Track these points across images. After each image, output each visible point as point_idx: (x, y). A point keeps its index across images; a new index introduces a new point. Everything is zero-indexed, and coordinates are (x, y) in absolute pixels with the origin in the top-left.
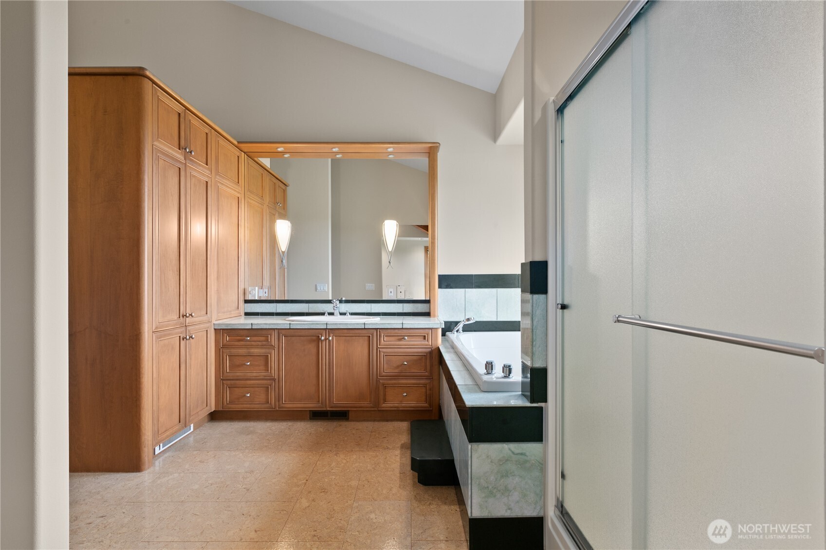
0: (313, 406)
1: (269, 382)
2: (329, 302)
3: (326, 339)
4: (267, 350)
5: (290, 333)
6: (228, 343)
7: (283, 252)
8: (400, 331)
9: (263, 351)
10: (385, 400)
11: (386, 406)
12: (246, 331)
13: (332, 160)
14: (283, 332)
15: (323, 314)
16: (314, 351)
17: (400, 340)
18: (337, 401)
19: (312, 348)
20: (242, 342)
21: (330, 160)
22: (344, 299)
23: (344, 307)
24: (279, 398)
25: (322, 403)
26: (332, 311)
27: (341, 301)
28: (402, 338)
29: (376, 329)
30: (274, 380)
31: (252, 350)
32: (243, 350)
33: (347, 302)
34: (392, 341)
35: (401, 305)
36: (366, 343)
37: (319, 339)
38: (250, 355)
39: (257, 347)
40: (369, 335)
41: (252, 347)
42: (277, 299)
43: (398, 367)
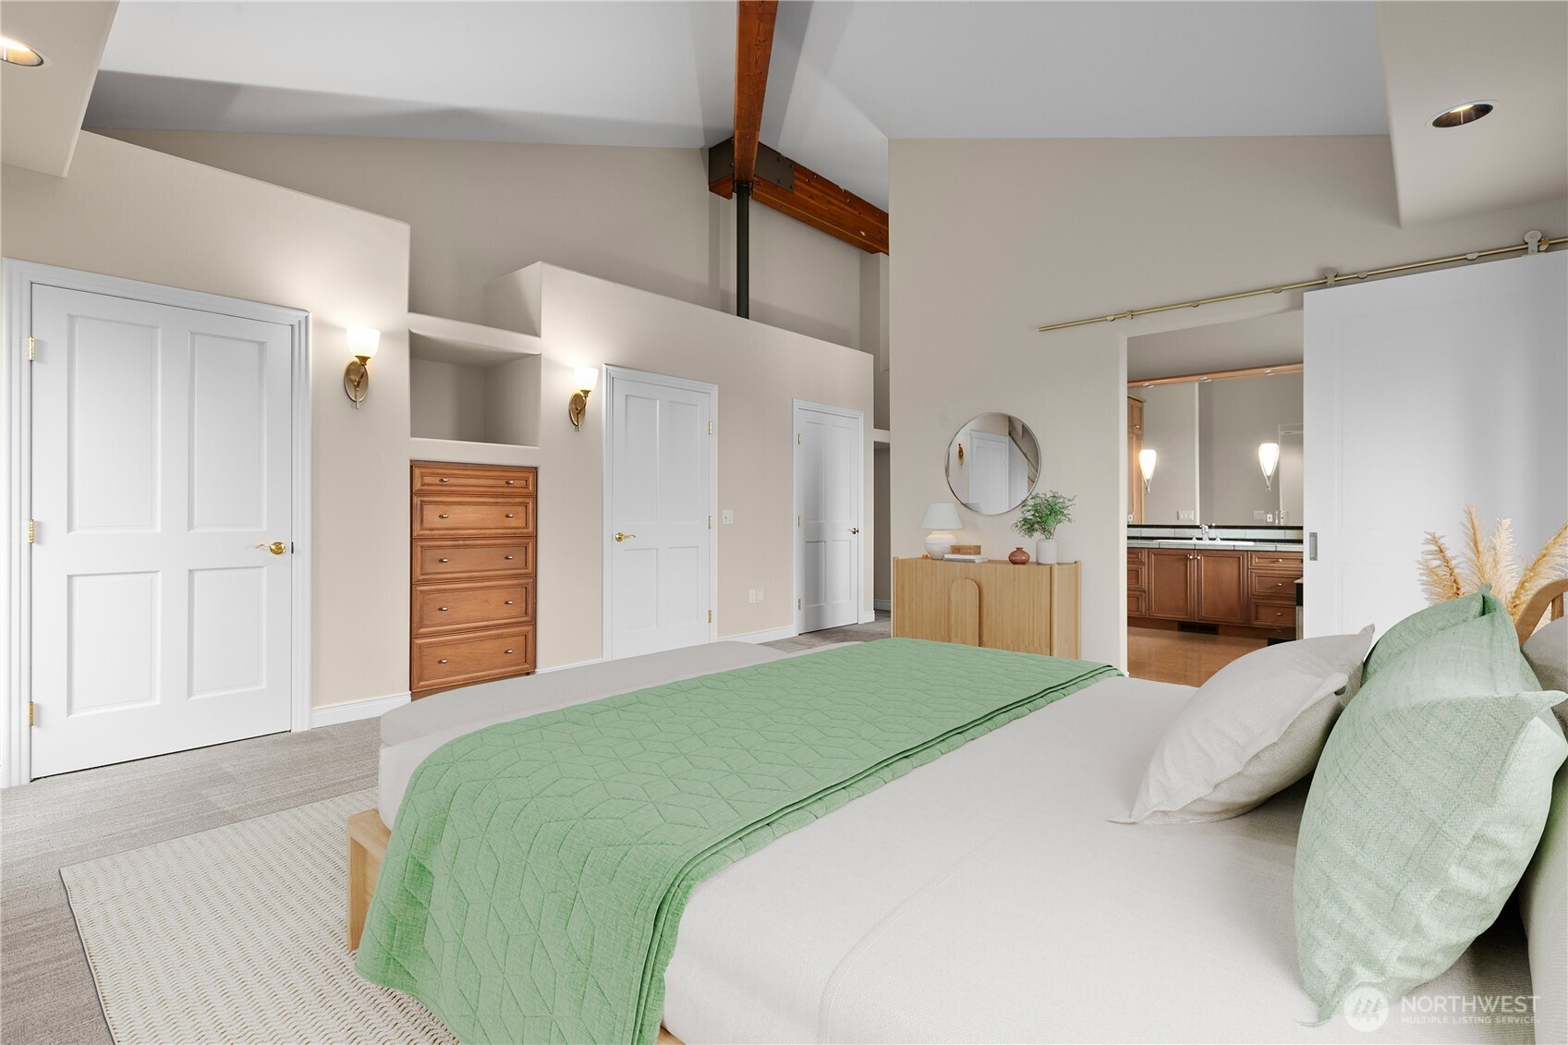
0: (1181, 617)
1: (1139, 593)
2: (1198, 527)
3: (1194, 559)
4: (1137, 565)
5: (1160, 552)
7: (1148, 480)
8: (1274, 554)
9: (1135, 566)
10: (1257, 619)
11: (1256, 623)
13: (1200, 384)
14: (1153, 551)
15: (1191, 539)
16: (1183, 568)
17: (1274, 562)
18: (1206, 613)
19: (1181, 566)
21: (1197, 385)
22: (1214, 525)
23: (1214, 533)
24: (1149, 608)
25: (1190, 615)
26: (1201, 537)
27: (1210, 527)
28: (1276, 560)
29: (1247, 551)
30: (1145, 591)
33: (1217, 527)
34: (1265, 563)
35: (1282, 531)
36: (1236, 564)
37: (1187, 558)
40: (1236, 555)
42: (1143, 523)
43: (1271, 588)
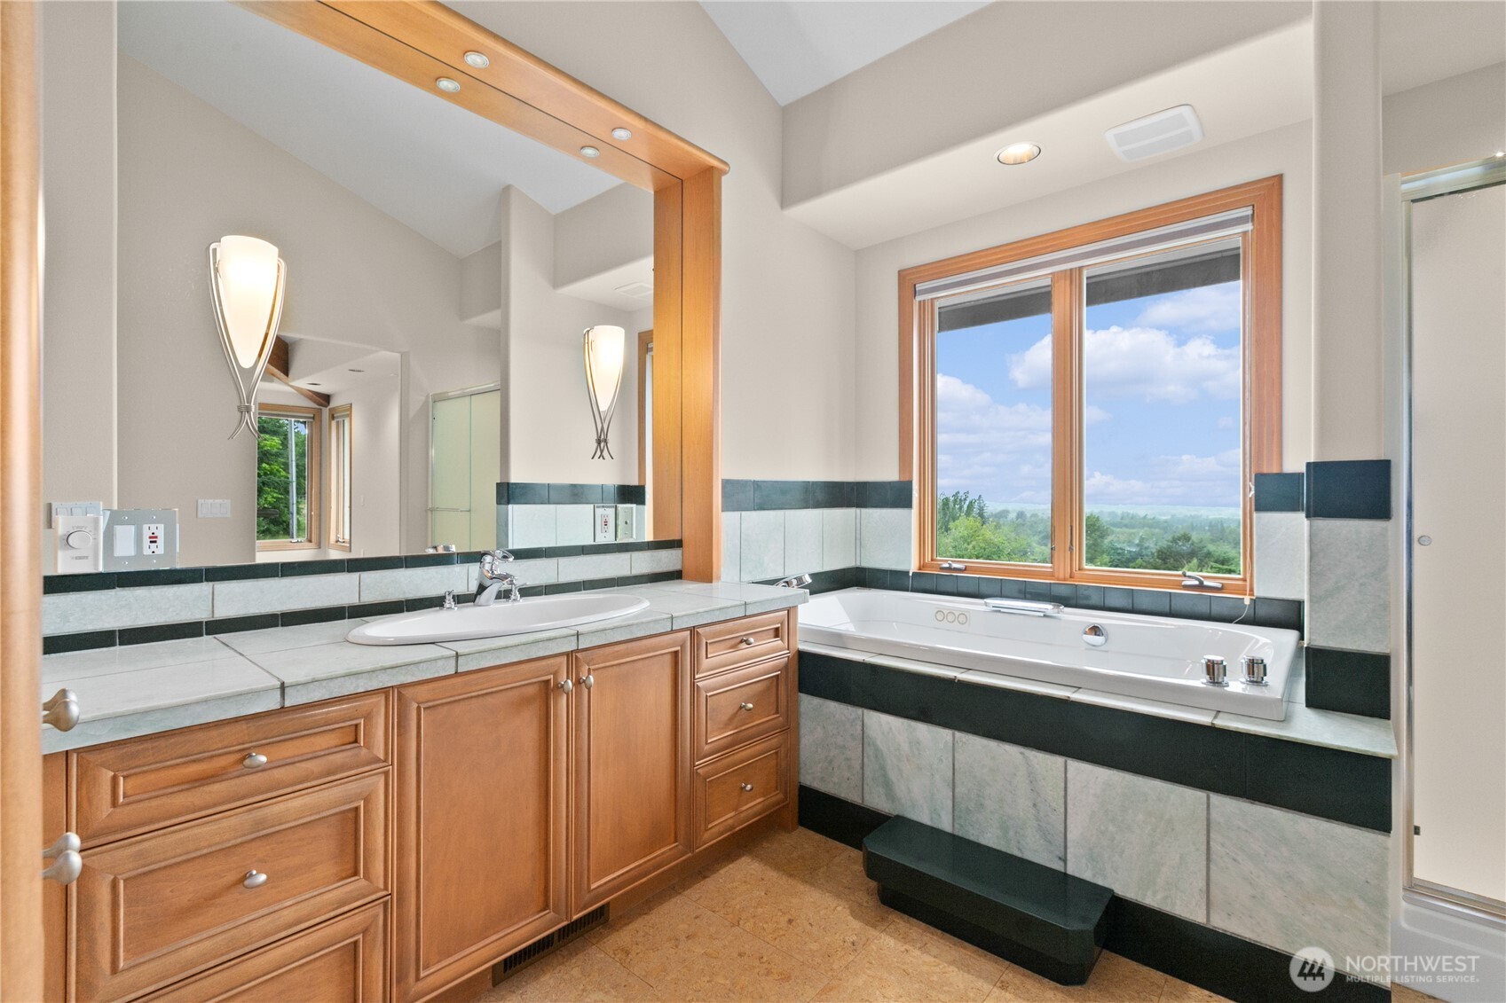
4: (352, 787)
5: (450, 692)
6: (124, 815)
8: (737, 626)
10: (708, 822)
12: (243, 726)
14: (423, 692)
17: (735, 648)
20: (216, 787)
25: (555, 908)
28: (741, 643)
29: (692, 629)
31: (277, 808)
32: (225, 823)
34: (721, 654)
35: (625, 556)
36: (667, 674)
38: (264, 835)
39: (301, 785)
40: (674, 648)
41: (276, 791)
43: (730, 720)
